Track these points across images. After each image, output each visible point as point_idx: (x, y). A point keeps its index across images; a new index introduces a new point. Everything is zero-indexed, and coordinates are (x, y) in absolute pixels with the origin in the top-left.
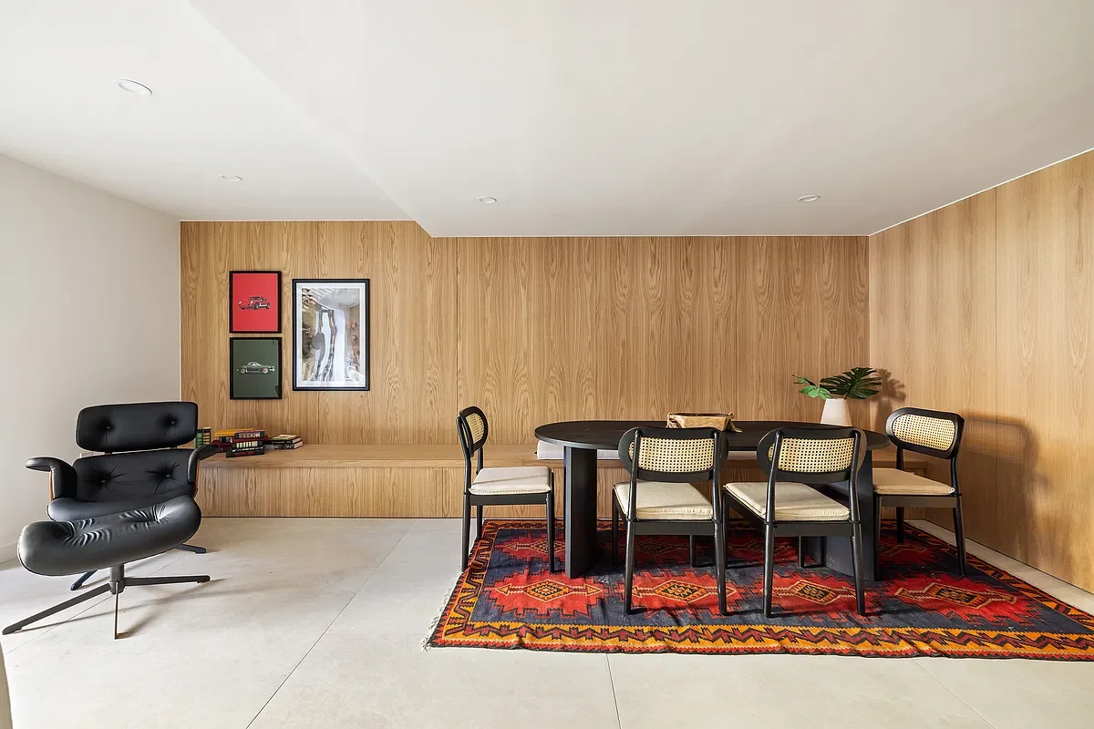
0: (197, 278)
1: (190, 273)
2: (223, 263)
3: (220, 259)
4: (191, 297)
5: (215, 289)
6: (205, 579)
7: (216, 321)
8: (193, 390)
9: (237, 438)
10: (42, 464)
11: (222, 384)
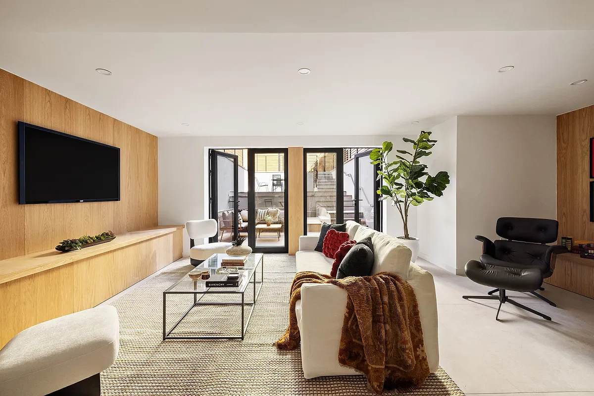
0: (567, 147)
1: (562, 143)
2: (585, 133)
3: (583, 131)
4: (563, 159)
5: (579, 151)
6: (549, 319)
7: (580, 171)
8: (564, 213)
9: (589, 246)
10: (479, 238)
11: (585, 211)
